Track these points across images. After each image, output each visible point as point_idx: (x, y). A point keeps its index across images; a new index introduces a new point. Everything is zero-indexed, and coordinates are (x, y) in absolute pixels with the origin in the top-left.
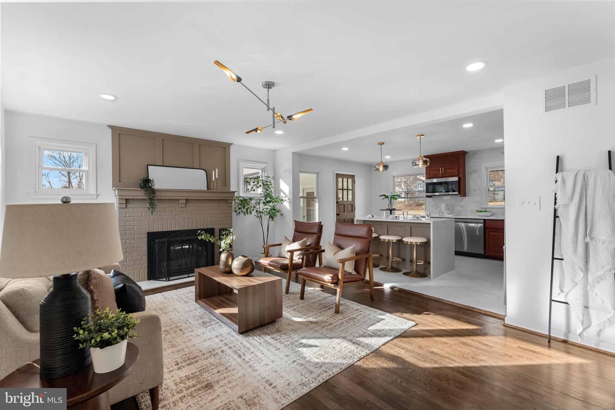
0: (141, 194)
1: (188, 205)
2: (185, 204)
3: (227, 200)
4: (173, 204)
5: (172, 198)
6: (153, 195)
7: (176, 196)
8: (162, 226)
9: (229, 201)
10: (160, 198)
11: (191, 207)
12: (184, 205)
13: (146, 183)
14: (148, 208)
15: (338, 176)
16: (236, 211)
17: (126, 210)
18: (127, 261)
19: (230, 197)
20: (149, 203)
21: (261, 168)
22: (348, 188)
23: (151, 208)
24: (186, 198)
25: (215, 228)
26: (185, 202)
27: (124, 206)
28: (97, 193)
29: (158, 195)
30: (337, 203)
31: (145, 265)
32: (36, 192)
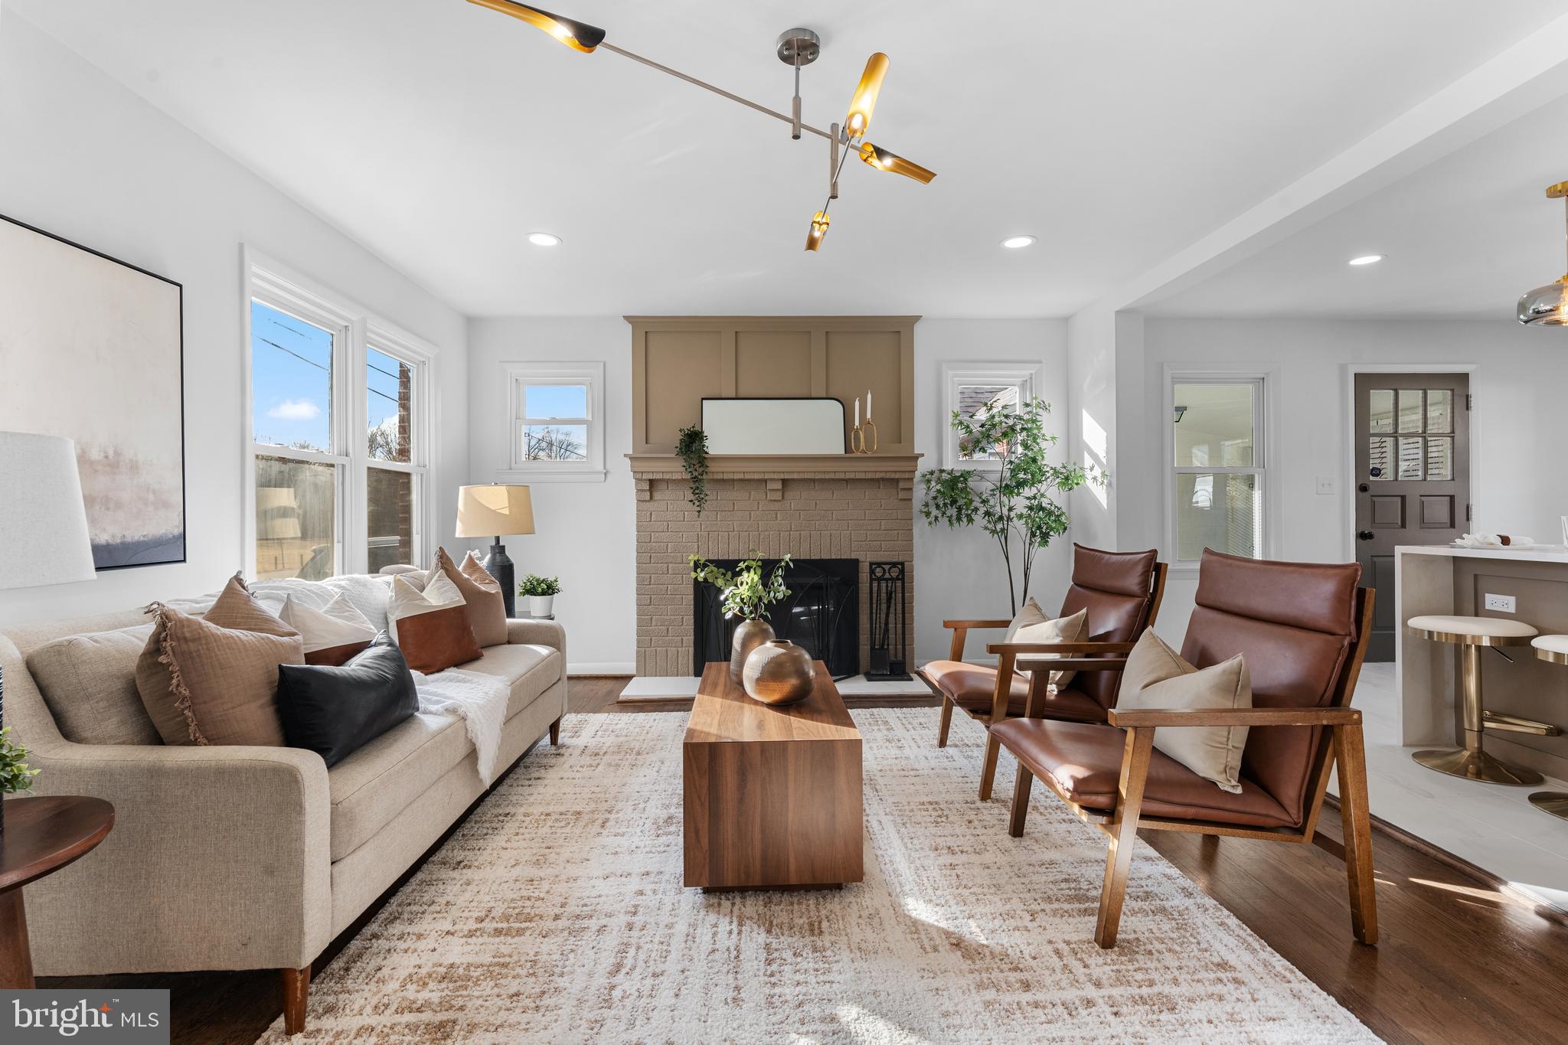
0: (676, 468)
1: (789, 494)
2: (779, 494)
3: (897, 481)
4: (752, 493)
5: (747, 476)
6: (701, 469)
7: (755, 471)
8: (726, 546)
9: (902, 485)
10: (720, 476)
11: (797, 499)
12: (778, 496)
13: (692, 441)
14: (691, 501)
15: (1365, 383)
16: (928, 514)
17: (650, 506)
18: (654, 623)
19: (905, 472)
20: (692, 488)
21: (1019, 380)
22: (1424, 432)
23: (696, 502)
24: (782, 476)
25: (861, 559)
26: (779, 486)
27: (647, 496)
28: (605, 468)
29: (713, 470)
30: (1362, 488)
31: (689, 639)
32: (511, 469)
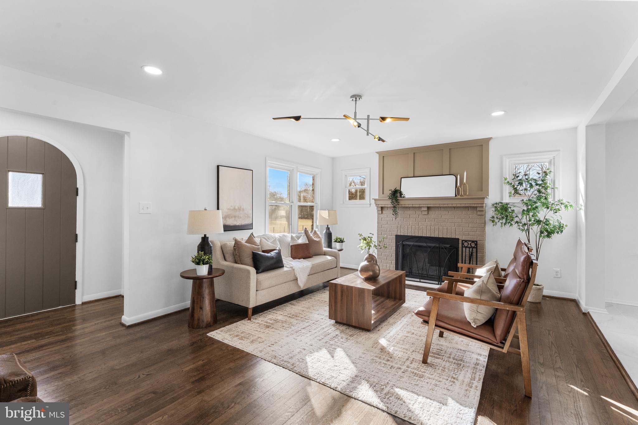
0: (388, 203)
1: (430, 212)
2: (427, 212)
3: (476, 207)
4: (417, 212)
5: (414, 206)
6: (397, 203)
7: (416, 203)
8: (407, 230)
9: (478, 209)
11: (433, 214)
12: (426, 213)
13: (396, 194)
14: (393, 214)
16: (493, 221)
17: (381, 216)
18: (382, 255)
19: (479, 204)
20: (393, 210)
23: (395, 215)
24: (427, 206)
25: (460, 238)
26: (426, 209)
27: (381, 212)
28: (370, 203)
29: (401, 203)
31: (394, 262)
32: (344, 203)
